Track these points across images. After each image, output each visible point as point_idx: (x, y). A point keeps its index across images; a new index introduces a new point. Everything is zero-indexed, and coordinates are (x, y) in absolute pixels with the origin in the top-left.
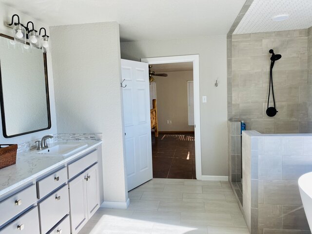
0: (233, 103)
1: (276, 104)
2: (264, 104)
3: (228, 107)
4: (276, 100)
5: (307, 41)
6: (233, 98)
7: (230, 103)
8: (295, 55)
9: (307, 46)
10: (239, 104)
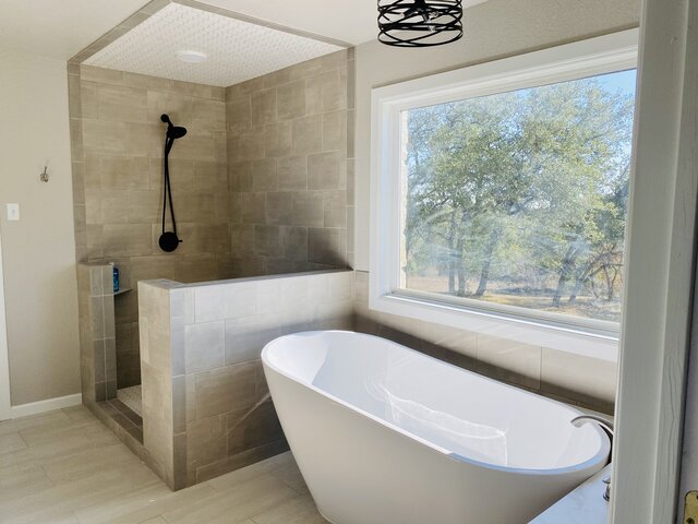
0: (88, 222)
1: (179, 226)
2: (154, 226)
3: (77, 231)
4: (177, 219)
5: (224, 110)
6: (89, 212)
7: (80, 224)
8: (206, 133)
9: (224, 120)
10: (101, 227)
